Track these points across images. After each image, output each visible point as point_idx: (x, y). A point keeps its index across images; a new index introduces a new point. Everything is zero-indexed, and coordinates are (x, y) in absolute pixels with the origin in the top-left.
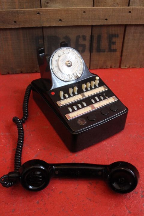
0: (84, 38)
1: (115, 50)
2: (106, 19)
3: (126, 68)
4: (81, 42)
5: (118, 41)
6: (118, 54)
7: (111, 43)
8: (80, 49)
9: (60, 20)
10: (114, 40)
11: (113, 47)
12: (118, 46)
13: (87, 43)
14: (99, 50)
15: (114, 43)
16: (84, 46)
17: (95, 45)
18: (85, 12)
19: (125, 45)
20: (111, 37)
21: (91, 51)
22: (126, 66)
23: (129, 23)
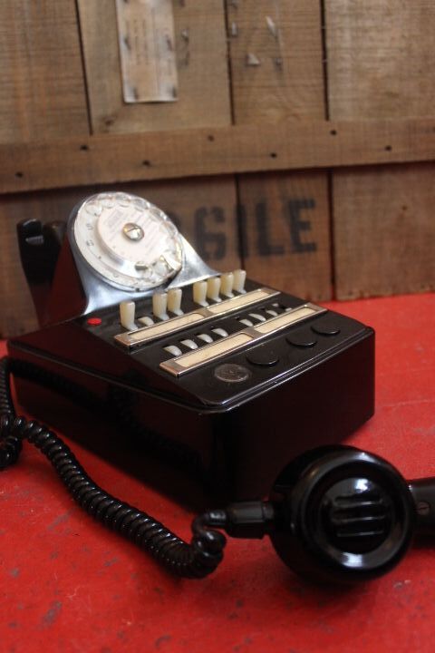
0: (219, 215)
1: (312, 247)
2: (274, 155)
3: (353, 297)
4: (211, 226)
5: (316, 219)
6: (322, 256)
7: (297, 226)
8: (211, 248)
9: (146, 163)
10: (304, 215)
11: (306, 237)
12: (318, 233)
13: (228, 230)
14: (266, 249)
15: (306, 226)
16: (220, 239)
17: (252, 234)
18: (211, 138)
19: (338, 228)
20: (294, 207)
21: (242, 253)
22: (351, 293)
23: (337, 163)
